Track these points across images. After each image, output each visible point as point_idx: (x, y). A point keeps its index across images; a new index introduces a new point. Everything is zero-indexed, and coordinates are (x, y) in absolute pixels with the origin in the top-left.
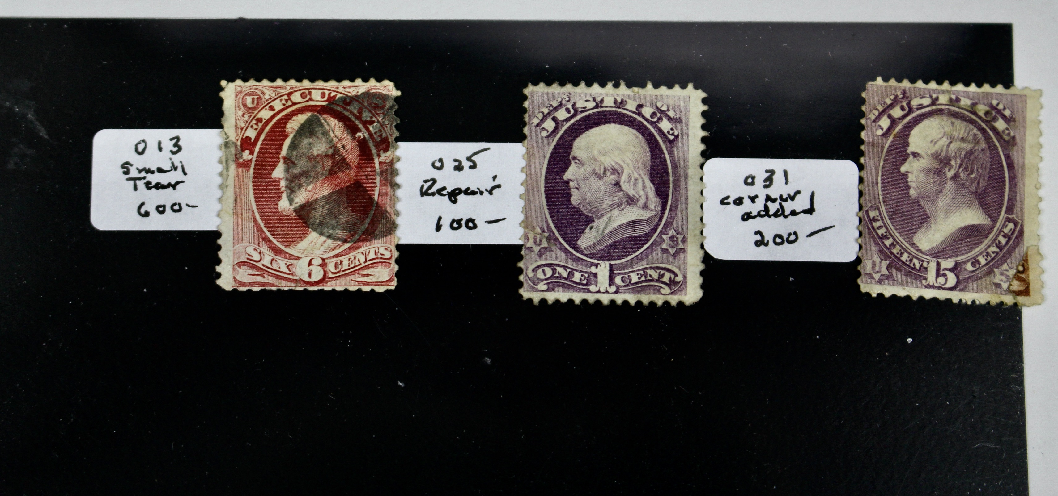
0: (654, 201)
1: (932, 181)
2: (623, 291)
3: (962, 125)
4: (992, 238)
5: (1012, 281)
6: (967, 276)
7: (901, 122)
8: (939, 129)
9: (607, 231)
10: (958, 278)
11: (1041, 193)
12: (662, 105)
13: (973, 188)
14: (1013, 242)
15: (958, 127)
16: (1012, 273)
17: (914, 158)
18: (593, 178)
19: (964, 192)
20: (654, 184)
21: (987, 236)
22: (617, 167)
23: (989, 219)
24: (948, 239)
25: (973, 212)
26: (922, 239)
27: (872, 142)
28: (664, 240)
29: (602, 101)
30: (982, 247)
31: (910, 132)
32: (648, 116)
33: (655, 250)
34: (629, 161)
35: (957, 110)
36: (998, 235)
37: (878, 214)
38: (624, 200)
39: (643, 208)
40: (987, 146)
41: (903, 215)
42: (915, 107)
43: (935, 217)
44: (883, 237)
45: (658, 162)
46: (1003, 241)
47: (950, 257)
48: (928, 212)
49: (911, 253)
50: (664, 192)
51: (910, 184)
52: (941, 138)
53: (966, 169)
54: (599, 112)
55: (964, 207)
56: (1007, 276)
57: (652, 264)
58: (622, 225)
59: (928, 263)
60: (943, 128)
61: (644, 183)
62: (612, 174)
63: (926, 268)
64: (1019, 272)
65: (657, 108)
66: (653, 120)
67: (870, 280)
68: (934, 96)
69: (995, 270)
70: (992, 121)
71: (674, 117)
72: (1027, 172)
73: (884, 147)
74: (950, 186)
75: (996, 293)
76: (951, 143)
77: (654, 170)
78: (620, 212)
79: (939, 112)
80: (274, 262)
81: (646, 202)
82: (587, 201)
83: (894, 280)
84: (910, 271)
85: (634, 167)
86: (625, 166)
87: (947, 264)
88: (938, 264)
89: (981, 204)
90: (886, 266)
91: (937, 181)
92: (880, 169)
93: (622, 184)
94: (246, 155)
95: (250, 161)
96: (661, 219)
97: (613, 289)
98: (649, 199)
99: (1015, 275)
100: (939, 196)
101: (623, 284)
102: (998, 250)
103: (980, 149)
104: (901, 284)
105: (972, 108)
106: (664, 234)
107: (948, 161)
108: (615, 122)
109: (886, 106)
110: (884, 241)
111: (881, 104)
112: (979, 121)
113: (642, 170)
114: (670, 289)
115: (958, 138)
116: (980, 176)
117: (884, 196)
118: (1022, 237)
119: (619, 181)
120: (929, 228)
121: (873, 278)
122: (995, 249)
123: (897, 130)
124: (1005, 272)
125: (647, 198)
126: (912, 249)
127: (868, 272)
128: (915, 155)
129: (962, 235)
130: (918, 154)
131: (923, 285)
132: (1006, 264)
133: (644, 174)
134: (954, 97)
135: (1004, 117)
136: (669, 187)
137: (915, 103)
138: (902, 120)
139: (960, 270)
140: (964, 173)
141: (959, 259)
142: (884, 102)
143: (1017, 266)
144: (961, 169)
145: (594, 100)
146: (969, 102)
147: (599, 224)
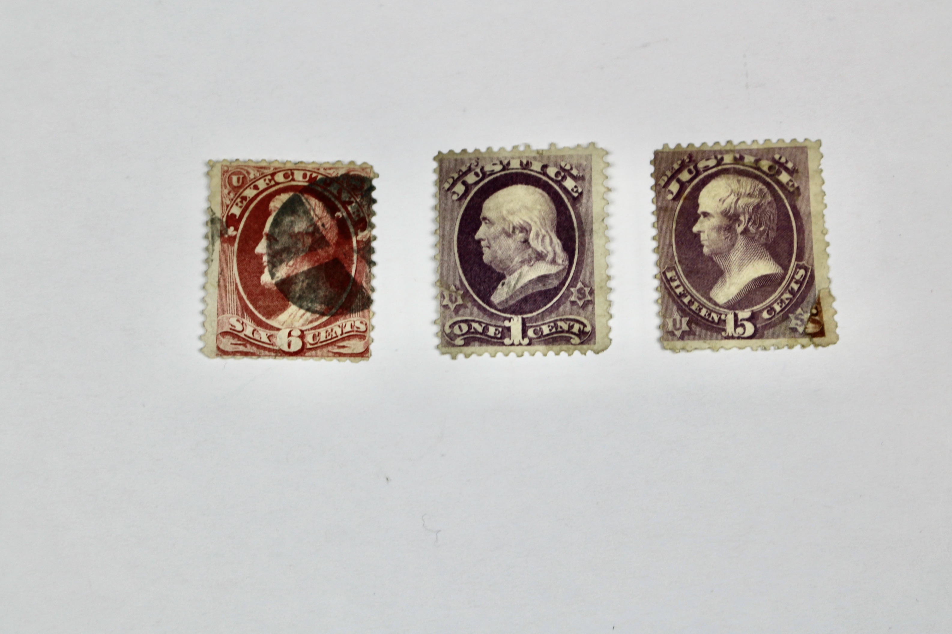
0: (561, 256)
1: (723, 237)
2: (536, 343)
3: (748, 181)
4: (785, 285)
5: (807, 324)
6: (764, 324)
7: (690, 185)
8: (726, 187)
9: (518, 286)
10: (755, 326)
11: (827, 238)
12: (566, 165)
13: (763, 240)
14: (805, 287)
15: (744, 184)
16: (806, 316)
17: (704, 218)
18: (503, 237)
19: (754, 245)
20: (560, 239)
21: (780, 284)
22: (525, 225)
23: (780, 268)
24: (743, 291)
25: (765, 263)
26: (718, 293)
27: (664, 207)
28: (572, 293)
29: (509, 164)
31: (699, 194)
32: (553, 176)
33: (564, 303)
34: (536, 219)
35: (742, 167)
36: (791, 282)
37: (675, 275)
38: (533, 256)
39: (551, 263)
40: (773, 199)
41: (698, 272)
42: (702, 169)
43: (729, 271)
44: (682, 295)
45: (563, 218)
46: (795, 287)
47: (747, 307)
48: (722, 267)
49: (709, 307)
50: (570, 247)
51: (702, 243)
52: (728, 196)
53: (754, 223)
54: (506, 174)
55: (756, 259)
56: (802, 320)
57: (562, 315)
58: (533, 280)
59: (726, 315)
61: (551, 239)
62: (521, 232)
63: (725, 321)
64: (812, 315)
65: (561, 167)
66: (558, 179)
67: (672, 337)
68: (719, 157)
69: (790, 315)
70: (776, 175)
71: (577, 175)
72: (813, 219)
73: (675, 211)
74: (741, 240)
75: (792, 337)
76: (738, 199)
78: (530, 268)
79: (726, 172)
80: (255, 333)
81: (554, 257)
82: (499, 259)
83: (694, 334)
84: (709, 325)
85: (541, 224)
86: (532, 224)
88: (736, 316)
89: (771, 254)
90: (686, 322)
91: (728, 237)
92: (674, 231)
93: (530, 241)
94: (231, 231)
95: (235, 237)
97: (526, 341)
98: (557, 254)
99: (810, 318)
100: (731, 251)
101: (536, 337)
102: (791, 296)
103: (766, 203)
104: (701, 338)
105: (756, 164)
106: (572, 287)
107: (737, 218)
108: (521, 183)
109: (674, 171)
110: (682, 299)
111: (670, 170)
112: (764, 176)
113: (549, 227)
114: (580, 339)
115: (744, 194)
116: (769, 228)
117: (679, 257)
118: (813, 282)
119: (528, 239)
120: (724, 282)
121: (675, 335)
122: (787, 295)
123: (686, 193)
124: (800, 317)
125: (555, 254)
126: (710, 304)
127: (670, 330)
128: (706, 214)
129: (756, 285)
130: (708, 214)
131: (723, 336)
132: (800, 309)
133: (551, 231)
134: (738, 156)
135: (787, 170)
136: (575, 242)
137: (701, 165)
138: (691, 183)
139: (757, 319)
140: (753, 227)
141: (756, 308)
142: (672, 168)
143: (811, 309)
144: (750, 224)
145: (501, 163)
146: (752, 159)
147: (511, 280)
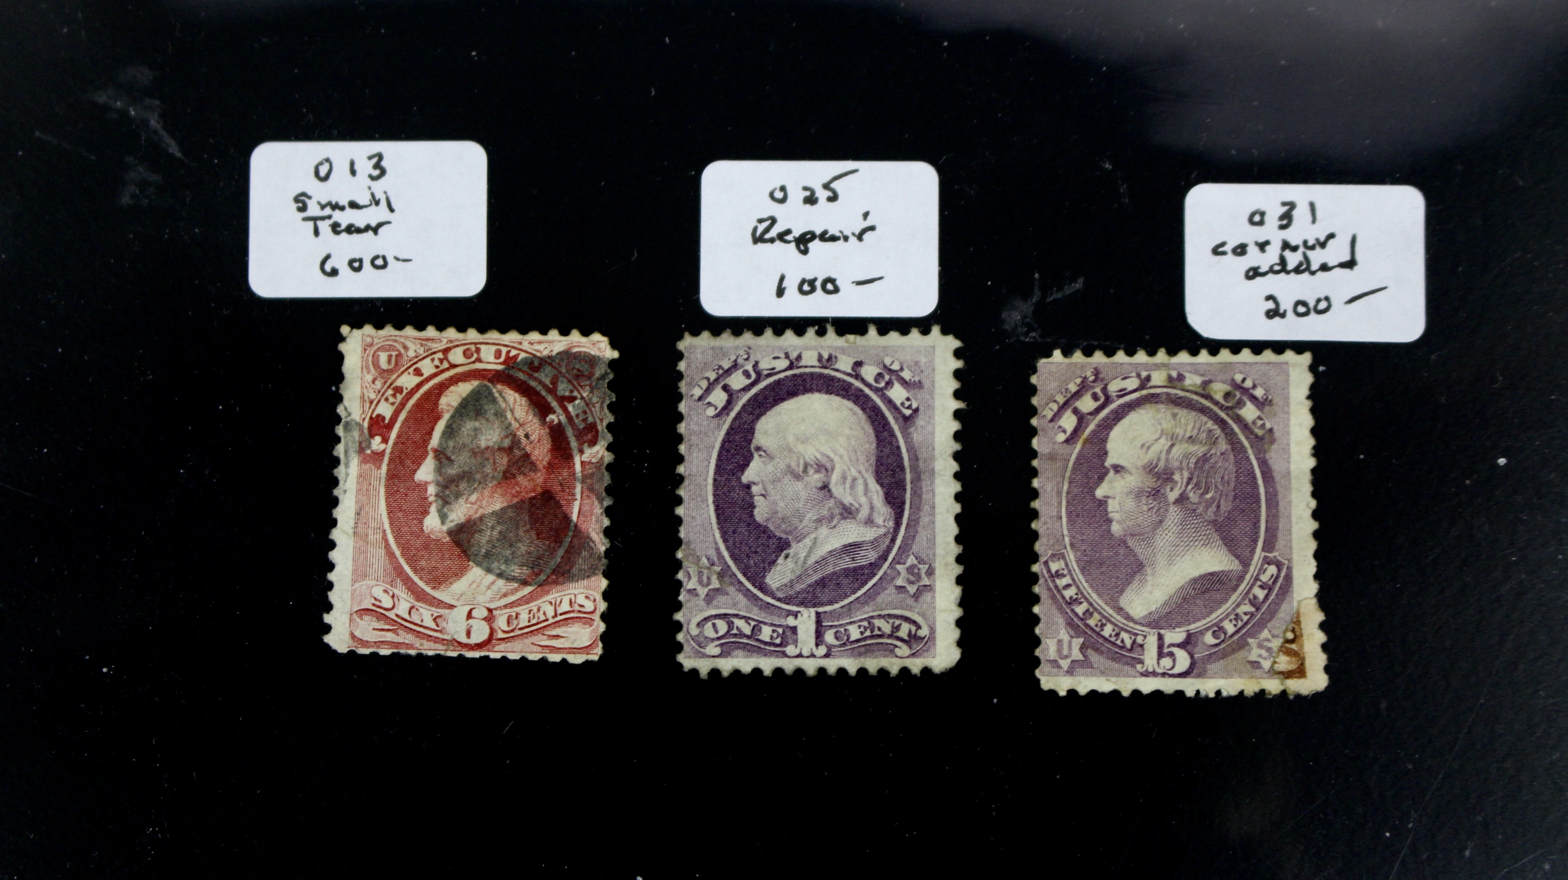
0: (882, 512)
1: (1145, 508)
2: (838, 654)
3: (1190, 417)
5: (1277, 657)
6: (1207, 653)
7: (1094, 419)
8: (1153, 425)
9: (812, 560)
10: (1192, 656)
12: (893, 362)
13: (1210, 514)
14: (1276, 595)
15: (1183, 421)
16: (1276, 644)
17: (1115, 474)
18: (788, 480)
19: (1195, 522)
20: (881, 485)
21: (1235, 589)
22: (824, 461)
23: (1237, 562)
24: (1174, 598)
25: (1212, 553)
26: (1133, 600)
27: (1050, 453)
28: (899, 573)
29: (799, 358)
30: (1228, 606)
31: (1108, 434)
32: (870, 379)
33: (886, 589)
34: (842, 451)
35: (1180, 393)
36: (1253, 585)
37: (1063, 566)
38: (837, 511)
39: (866, 523)
40: (1229, 447)
41: (1101, 564)
42: (1114, 394)
43: (1153, 564)
44: (1073, 601)
45: (887, 451)
46: (1260, 594)
47: (1179, 625)
48: (1141, 557)
49: (1117, 623)
50: (897, 498)
51: (1110, 515)
52: (1156, 440)
53: (1197, 485)
54: (794, 376)
55: (1197, 546)
56: (1269, 650)
57: (881, 610)
58: (834, 550)
59: (1145, 637)
60: (1160, 424)
61: (866, 485)
62: (817, 471)
63: (1142, 646)
64: (1286, 641)
65: (885, 367)
66: (878, 386)
67: (1055, 670)
68: (1144, 374)
69: (1250, 640)
70: (1235, 408)
71: (910, 380)
72: (1294, 483)
73: (1069, 460)
74: (1174, 513)
75: (1253, 677)
77: (881, 464)
78: (831, 530)
80: (414, 611)
81: (871, 514)
82: (780, 515)
83: (1092, 667)
84: (1117, 653)
85: (850, 460)
86: (836, 459)
87: (1174, 636)
88: (1160, 638)
89: (1223, 539)
90: (1079, 646)
91: (1152, 508)
92: (1064, 494)
93: (832, 486)
94: (377, 443)
95: (383, 453)
96: (893, 540)
97: (822, 650)
98: (875, 509)
99: (1282, 647)
100: (1158, 531)
101: (838, 643)
102: (1253, 609)
103: (1218, 454)
104: (1103, 673)
105: (1204, 390)
106: (899, 563)
107: (1169, 476)
108: (820, 391)
109: (1069, 395)
110: (1074, 607)
111: (1062, 393)
112: (1215, 408)
113: (864, 464)
114: (910, 648)
115: (1183, 437)
116: (1221, 495)
117: (1072, 537)
118: (1290, 587)
119: (829, 483)
120: (1143, 581)
121: (1059, 667)
122: (1248, 608)
123: (1088, 432)
124: (1266, 644)
126: (1119, 618)
127: (1052, 658)
128: (1118, 469)
129: (1196, 589)
130: (1122, 468)
131: (1138, 672)
132: (1266, 631)
133: (867, 470)
134: (1174, 374)
135: (1254, 399)
136: (905, 490)
137: (1114, 387)
138: (1096, 416)
139: (1195, 646)
140: (1194, 492)
141: (1192, 627)
142: (1067, 389)
143: (1285, 631)
144: (1190, 487)
145: (787, 356)
146: (1198, 380)
147: (798, 549)
